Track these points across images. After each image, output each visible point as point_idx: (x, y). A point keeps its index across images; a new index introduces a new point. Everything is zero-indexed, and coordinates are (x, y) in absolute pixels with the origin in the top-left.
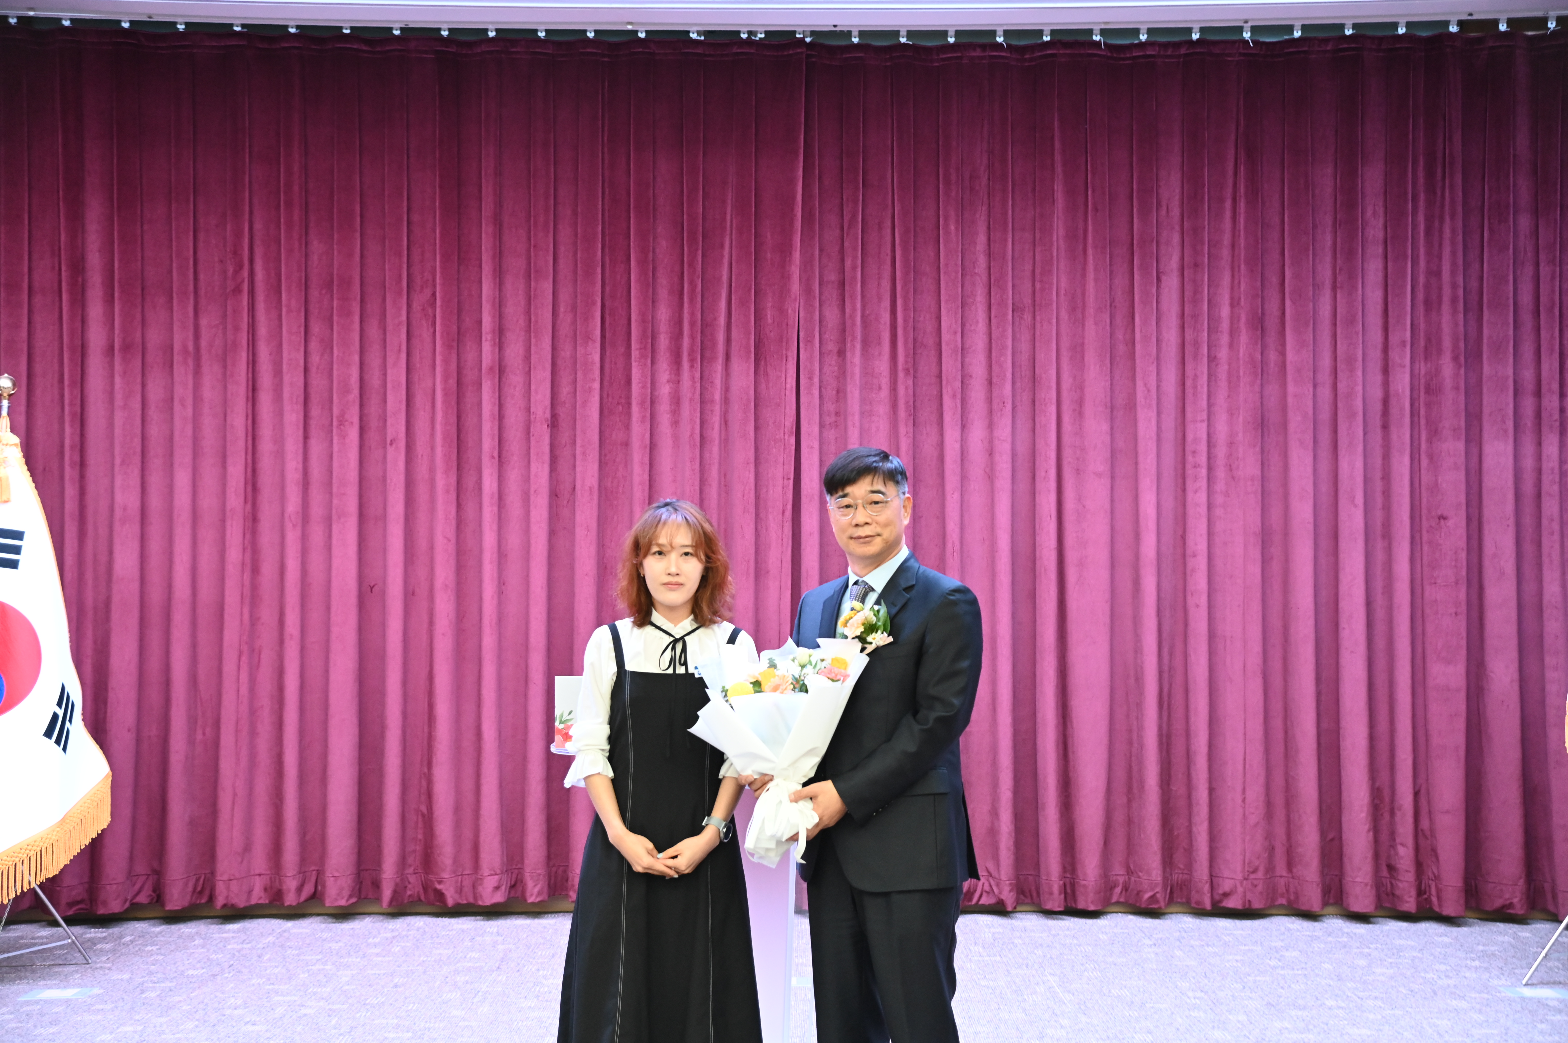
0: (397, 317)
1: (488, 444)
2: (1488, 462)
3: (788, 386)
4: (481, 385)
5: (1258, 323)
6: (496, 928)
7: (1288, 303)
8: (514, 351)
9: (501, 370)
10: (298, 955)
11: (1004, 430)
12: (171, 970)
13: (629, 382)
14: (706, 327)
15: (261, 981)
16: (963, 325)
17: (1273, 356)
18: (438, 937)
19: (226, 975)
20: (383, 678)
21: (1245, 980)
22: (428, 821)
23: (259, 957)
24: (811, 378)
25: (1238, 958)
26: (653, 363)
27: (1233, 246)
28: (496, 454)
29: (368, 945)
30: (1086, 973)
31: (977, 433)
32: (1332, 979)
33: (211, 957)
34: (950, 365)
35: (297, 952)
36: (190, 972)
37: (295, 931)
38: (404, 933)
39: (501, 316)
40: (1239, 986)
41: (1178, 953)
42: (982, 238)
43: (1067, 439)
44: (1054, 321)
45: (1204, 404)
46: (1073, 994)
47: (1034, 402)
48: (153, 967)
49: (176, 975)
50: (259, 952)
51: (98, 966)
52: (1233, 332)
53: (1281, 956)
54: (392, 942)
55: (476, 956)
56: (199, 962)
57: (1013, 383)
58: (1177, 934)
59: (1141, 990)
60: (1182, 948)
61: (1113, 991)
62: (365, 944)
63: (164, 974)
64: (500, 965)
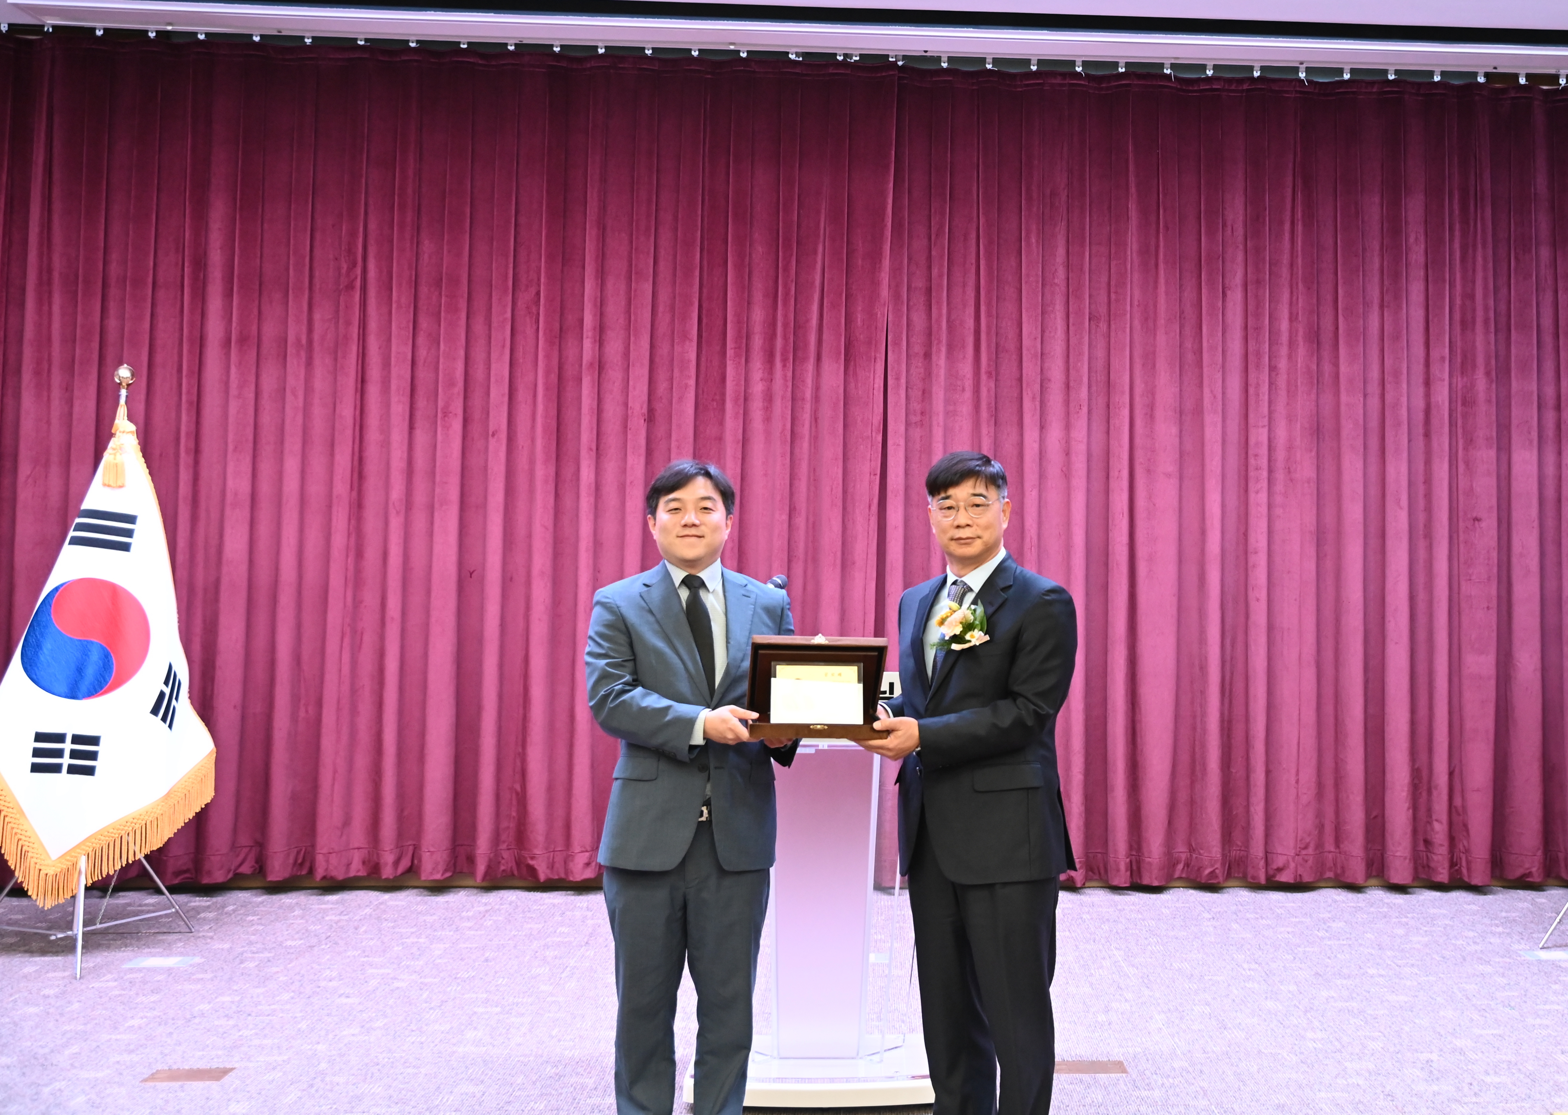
0: (502, 313)
1: (587, 436)
2: (1516, 469)
3: (876, 386)
4: (581, 380)
5: (1314, 337)
6: (586, 903)
7: (1341, 319)
8: (614, 348)
9: (600, 366)
10: (393, 927)
11: (1079, 433)
12: (270, 940)
13: (723, 379)
14: (799, 328)
15: (356, 953)
16: (1043, 331)
17: (1327, 368)
18: (529, 912)
19: (323, 947)
20: (480, 662)
21: (1296, 951)
22: (522, 799)
23: (356, 929)
24: (898, 379)
25: (1290, 929)
26: (747, 361)
27: (1292, 265)
28: (594, 447)
29: (462, 918)
30: (1149, 947)
31: (1055, 434)
32: (1373, 948)
33: (309, 928)
34: (1030, 369)
35: (392, 924)
36: (289, 943)
37: (391, 903)
38: (497, 907)
39: (602, 314)
40: (1290, 957)
41: (1235, 926)
42: (1061, 252)
43: (1138, 441)
44: (1128, 330)
45: (1265, 410)
46: (1137, 968)
47: (1108, 405)
48: (253, 937)
49: (274, 945)
50: (356, 923)
51: (201, 934)
52: (1292, 344)
53: (1329, 927)
54: (484, 916)
55: (566, 931)
56: (298, 933)
57: (1089, 387)
58: (1234, 908)
59: (1201, 963)
60: (1238, 921)
61: (1174, 964)
62: (458, 918)
63: (263, 944)
64: (588, 940)
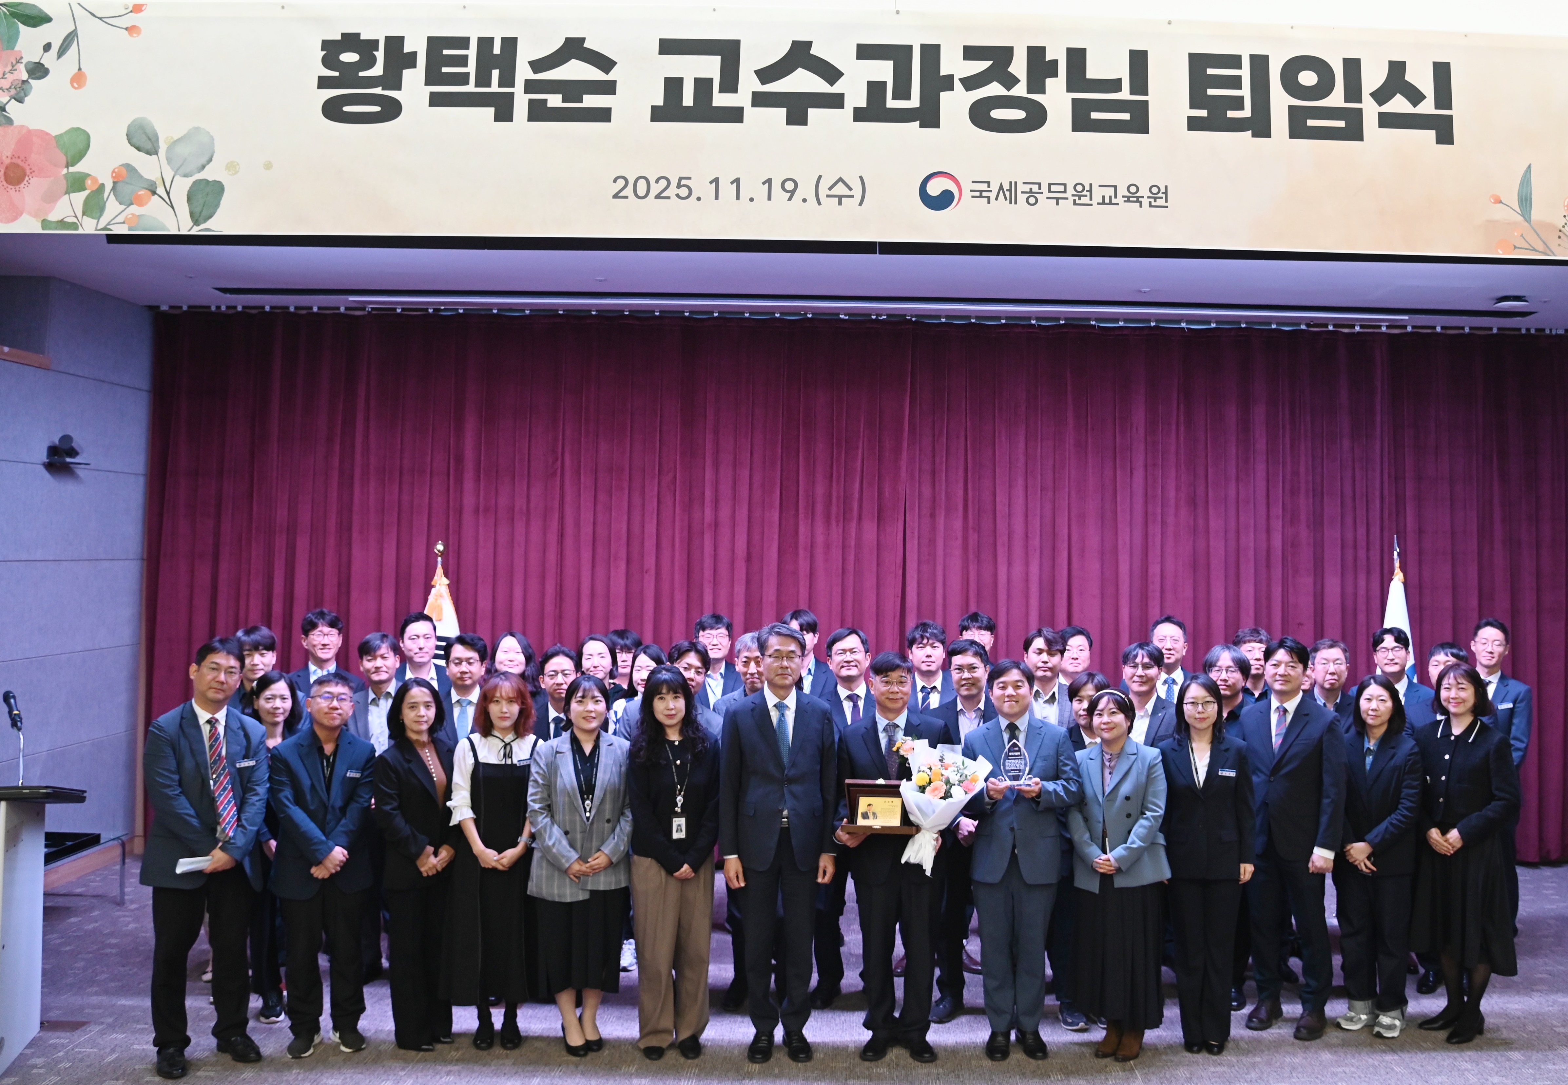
0: (652, 491)
1: (707, 572)
2: (1327, 590)
3: (897, 536)
4: (703, 536)
5: (1192, 502)
7: (1210, 489)
8: (725, 513)
9: (716, 525)
11: (1034, 567)
13: (797, 532)
14: (847, 498)
16: (1010, 498)
17: (1201, 522)
24: (913, 532)
26: (813, 521)
27: (1177, 453)
28: (712, 579)
31: (1018, 569)
34: (1001, 523)
42: (1022, 445)
43: (1074, 573)
44: (1067, 498)
45: (1158, 552)
47: (1054, 548)
52: (1177, 507)
57: (1041, 537)
